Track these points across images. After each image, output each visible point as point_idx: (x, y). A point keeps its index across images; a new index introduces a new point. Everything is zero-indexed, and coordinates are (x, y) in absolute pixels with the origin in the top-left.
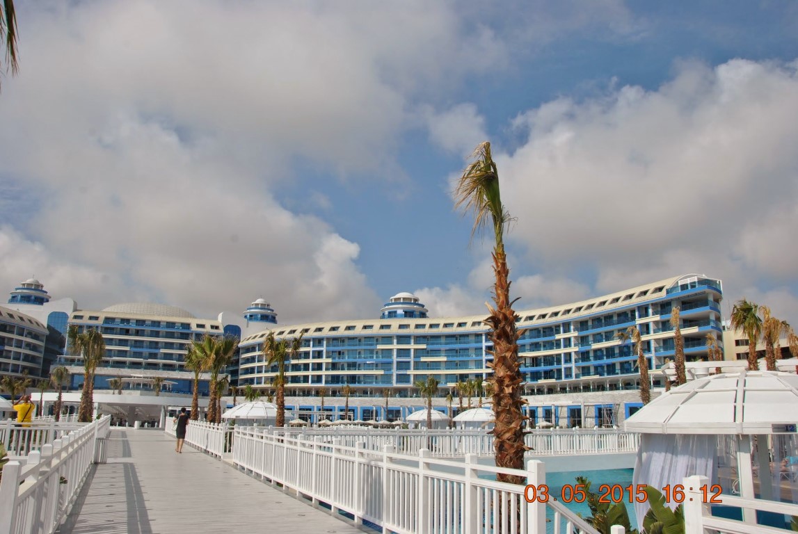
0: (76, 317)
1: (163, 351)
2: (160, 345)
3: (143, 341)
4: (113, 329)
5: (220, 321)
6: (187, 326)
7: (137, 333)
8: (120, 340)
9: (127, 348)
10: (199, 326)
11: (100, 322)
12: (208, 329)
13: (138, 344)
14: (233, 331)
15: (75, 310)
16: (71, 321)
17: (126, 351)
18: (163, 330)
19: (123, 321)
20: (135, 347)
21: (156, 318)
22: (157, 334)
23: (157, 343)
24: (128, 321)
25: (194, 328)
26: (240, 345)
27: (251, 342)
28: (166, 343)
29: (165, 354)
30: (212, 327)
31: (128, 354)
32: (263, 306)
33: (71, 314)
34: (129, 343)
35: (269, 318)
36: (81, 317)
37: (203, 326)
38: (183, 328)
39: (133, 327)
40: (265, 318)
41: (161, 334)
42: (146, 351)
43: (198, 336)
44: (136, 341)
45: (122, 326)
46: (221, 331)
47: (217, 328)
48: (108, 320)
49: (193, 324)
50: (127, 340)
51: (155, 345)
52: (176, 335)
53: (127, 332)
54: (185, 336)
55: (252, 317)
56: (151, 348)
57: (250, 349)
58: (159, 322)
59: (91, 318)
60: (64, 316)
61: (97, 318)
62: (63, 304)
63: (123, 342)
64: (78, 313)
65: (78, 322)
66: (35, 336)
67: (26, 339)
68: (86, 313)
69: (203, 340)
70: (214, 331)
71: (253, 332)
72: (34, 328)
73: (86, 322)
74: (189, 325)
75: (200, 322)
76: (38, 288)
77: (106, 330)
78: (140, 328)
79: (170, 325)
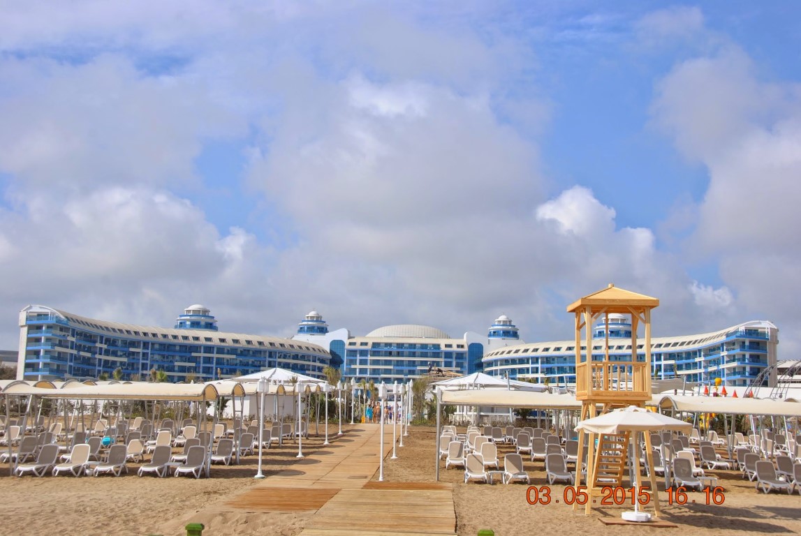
0: (350, 344)
1: (419, 368)
2: (416, 363)
3: (403, 361)
4: (379, 352)
5: (465, 341)
6: (437, 346)
7: (399, 354)
8: (386, 361)
9: (391, 367)
10: (446, 346)
11: (369, 347)
12: (455, 348)
13: (399, 363)
14: (476, 349)
15: (350, 337)
16: (347, 347)
17: (390, 370)
18: (418, 351)
19: (387, 345)
20: (398, 365)
21: (412, 342)
22: (414, 355)
23: (414, 362)
24: (390, 345)
25: (443, 348)
26: (483, 360)
27: (494, 357)
28: (422, 362)
29: (421, 370)
30: (458, 346)
31: (392, 372)
32: (505, 323)
33: (347, 342)
34: (393, 363)
35: (511, 334)
36: (354, 344)
37: (450, 346)
38: (435, 348)
39: (394, 349)
40: (506, 334)
41: (417, 354)
42: (406, 369)
43: (448, 355)
44: (397, 361)
45: (386, 349)
46: (466, 349)
47: (462, 346)
48: (375, 345)
49: (442, 343)
50: (391, 361)
51: (413, 363)
52: (429, 355)
53: (390, 354)
54: (437, 355)
55: (495, 334)
56: (409, 366)
57: (490, 364)
58: (415, 345)
59: (362, 344)
60: (341, 343)
61: (366, 344)
62: (341, 334)
63: (387, 363)
64: (352, 341)
65: (352, 347)
66: (322, 361)
67: (318, 364)
68: (358, 340)
69: (451, 357)
70: (460, 350)
71: (495, 349)
72: (322, 355)
73: (358, 347)
74: (439, 345)
75: (448, 342)
76: (318, 319)
77: (375, 353)
78: (400, 350)
79: (424, 346)
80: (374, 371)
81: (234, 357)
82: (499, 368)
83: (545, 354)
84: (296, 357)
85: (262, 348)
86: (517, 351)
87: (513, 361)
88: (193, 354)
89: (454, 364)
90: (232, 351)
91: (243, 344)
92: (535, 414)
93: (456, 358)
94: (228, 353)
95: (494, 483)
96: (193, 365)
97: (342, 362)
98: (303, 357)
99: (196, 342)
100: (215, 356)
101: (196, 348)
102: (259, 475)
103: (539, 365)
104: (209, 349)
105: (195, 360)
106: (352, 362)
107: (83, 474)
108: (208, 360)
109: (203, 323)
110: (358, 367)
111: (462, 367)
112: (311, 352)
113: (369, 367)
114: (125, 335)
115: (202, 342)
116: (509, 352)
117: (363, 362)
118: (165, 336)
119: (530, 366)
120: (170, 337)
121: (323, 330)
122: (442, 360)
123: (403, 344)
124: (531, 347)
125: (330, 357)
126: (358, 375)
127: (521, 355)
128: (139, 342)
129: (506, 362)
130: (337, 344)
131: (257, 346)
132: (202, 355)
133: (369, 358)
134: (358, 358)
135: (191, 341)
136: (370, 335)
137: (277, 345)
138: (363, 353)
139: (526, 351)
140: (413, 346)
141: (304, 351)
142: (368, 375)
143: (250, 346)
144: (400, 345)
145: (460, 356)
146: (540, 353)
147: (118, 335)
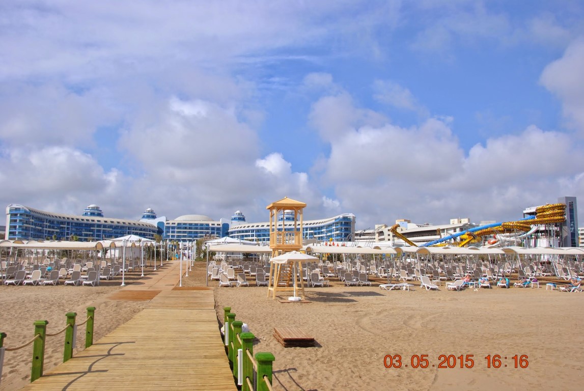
0: (167, 224)
1: (199, 235)
3: (192, 231)
4: (181, 227)
5: (221, 222)
6: (208, 225)
7: (190, 228)
8: (184, 231)
9: (186, 234)
10: (212, 224)
11: (176, 225)
12: (216, 226)
13: (190, 232)
14: (226, 226)
15: (167, 221)
18: (199, 227)
19: (184, 224)
20: (189, 234)
21: (196, 222)
22: (197, 229)
23: (197, 232)
24: (186, 224)
25: (210, 225)
26: (229, 231)
27: (234, 230)
28: (201, 232)
30: (218, 225)
31: (186, 237)
32: (239, 214)
33: (165, 222)
35: (242, 219)
36: (169, 223)
37: (214, 225)
39: (188, 226)
40: (240, 219)
42: (193, 235)
43: (213, 229)
45: (184, 226)
46: (221, 226)
47: (219, 225)
48: (178, 224)
49: (210, 223)
50: (186, 231)
52: (204, 229)
53: (186, 228)
54: (207, 229)
55: (235, 219)
56: (195, 234)
57: (232, 233)
59: (172, 224)
61: (175, 224)
62: (162, 219)
63: (184, 232)
64: (168, 222)
65: (168, 225)
66: (154, 231)
67: (151, 233)
68: (171, 222)
69: (214, 230)
70: (219, 226)
71: (234, 226)
72: (154, 229)
73: (171, 225)
74: (209, 224)
75: (213, 223)
76: (152, 212)
77: (178, 228)
78: (190, 226)
79: (202, 225)
80: (178, 236)
81: (111, 229)
82: (236, 234)
83: (257, 228)
84: (141, 230)
85: (124, 225)
86: (244, 227)
87: (243, 232)
88: (92, 228)
89: (216, 233)
90: (110, 227)
91: (116, 224)
92: (252, 255)
93: (217, 230)
94: (108, 228)
95: (233, 286)
96: (92, 233)
97: (163, 232)
98: (144, 230)
99: (93, 222)
100: (102, 229)
101: (93, 225)
102: (123, 284)
103: (254, 233)
104: (99, 226)
105: (92, 231)
106: (168, 232)
107: (38, 284)
108: (99, 231)
109: (96, 213)
110: (170, 234)
111: (219, 234)
112: (148, 228)
113: (176, 234)
114: (58, 219)
115: (96, 222)
116: (241, 227)
117: (173, 232)
118: (78, 219)
119: (250, 233)
120: (80, 220)
121: (154, 217)
122: (210, 231)
123: (192, 224)
124: (251, 225)
125: (157, 230)
126: (170, 238)
127: (246, 228)
128: (65, 222)
129: (239, 232)
130: (161, 223)
131: (123, 225)
132: (96, 228)
133: (176, 230)
134: (171, 230)
135: (90, 222)
136: (177, 219)
137: (132, 224)
138: (173, 228)
139: (248, 227)
140: (196, 224)
141: (145, 227)
142: (175, 238)
143: (119, 224)
144: (190, 224)
145: (218, 229)
146: (255, 228)
147: (55, 218)
